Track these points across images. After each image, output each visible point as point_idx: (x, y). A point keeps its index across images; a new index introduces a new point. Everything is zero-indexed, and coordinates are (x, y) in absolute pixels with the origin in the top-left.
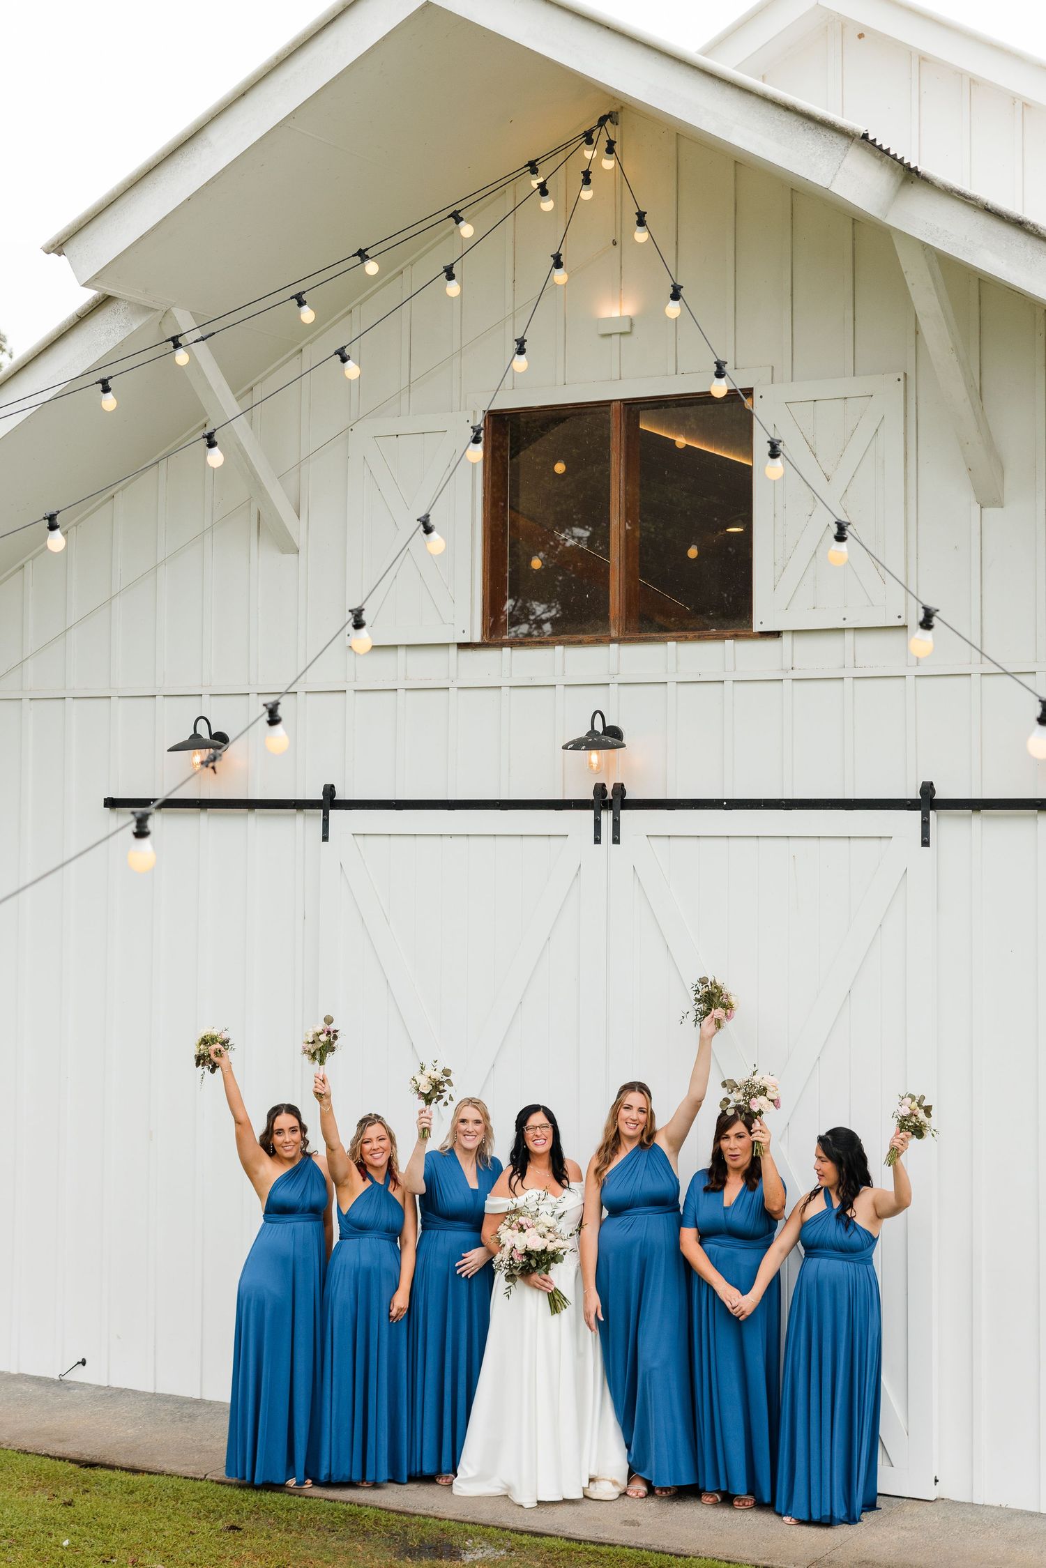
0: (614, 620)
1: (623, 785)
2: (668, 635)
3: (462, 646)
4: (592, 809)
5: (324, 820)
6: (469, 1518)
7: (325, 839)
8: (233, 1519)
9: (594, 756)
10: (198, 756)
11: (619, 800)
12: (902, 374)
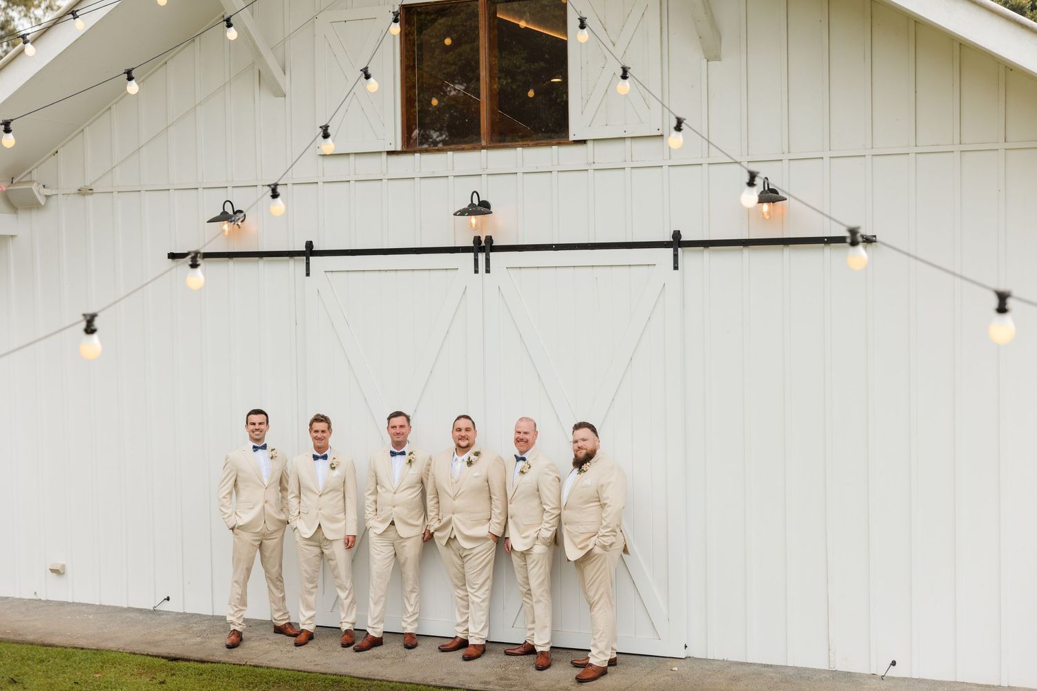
0: (484, 135)
1: (491, 237)
2: (517, 144)
3: (390, 153)
4: (473, 252)
5: (307, 263)
7: (308, 274)
9: (473, 219)
10: (226, 226)
11: (489, 246)
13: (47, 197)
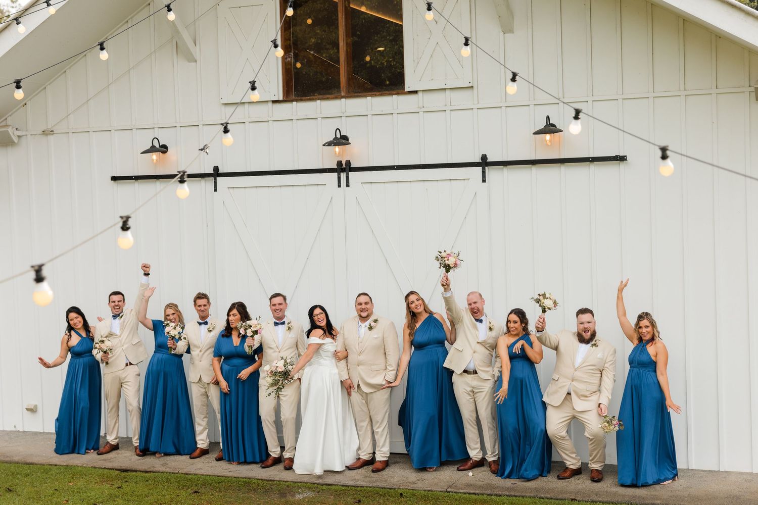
0: (343, 88)
1: (349, 161)
2: (367, 94)
3: (274, 102)
4: (336, 172)
5: (214, 182)
6: (298, 480)
7: (215, 190)
8: (195, 488)
9: (337, 149)
10: (154, 156)
11: (348, 167)
13: (19, 137)
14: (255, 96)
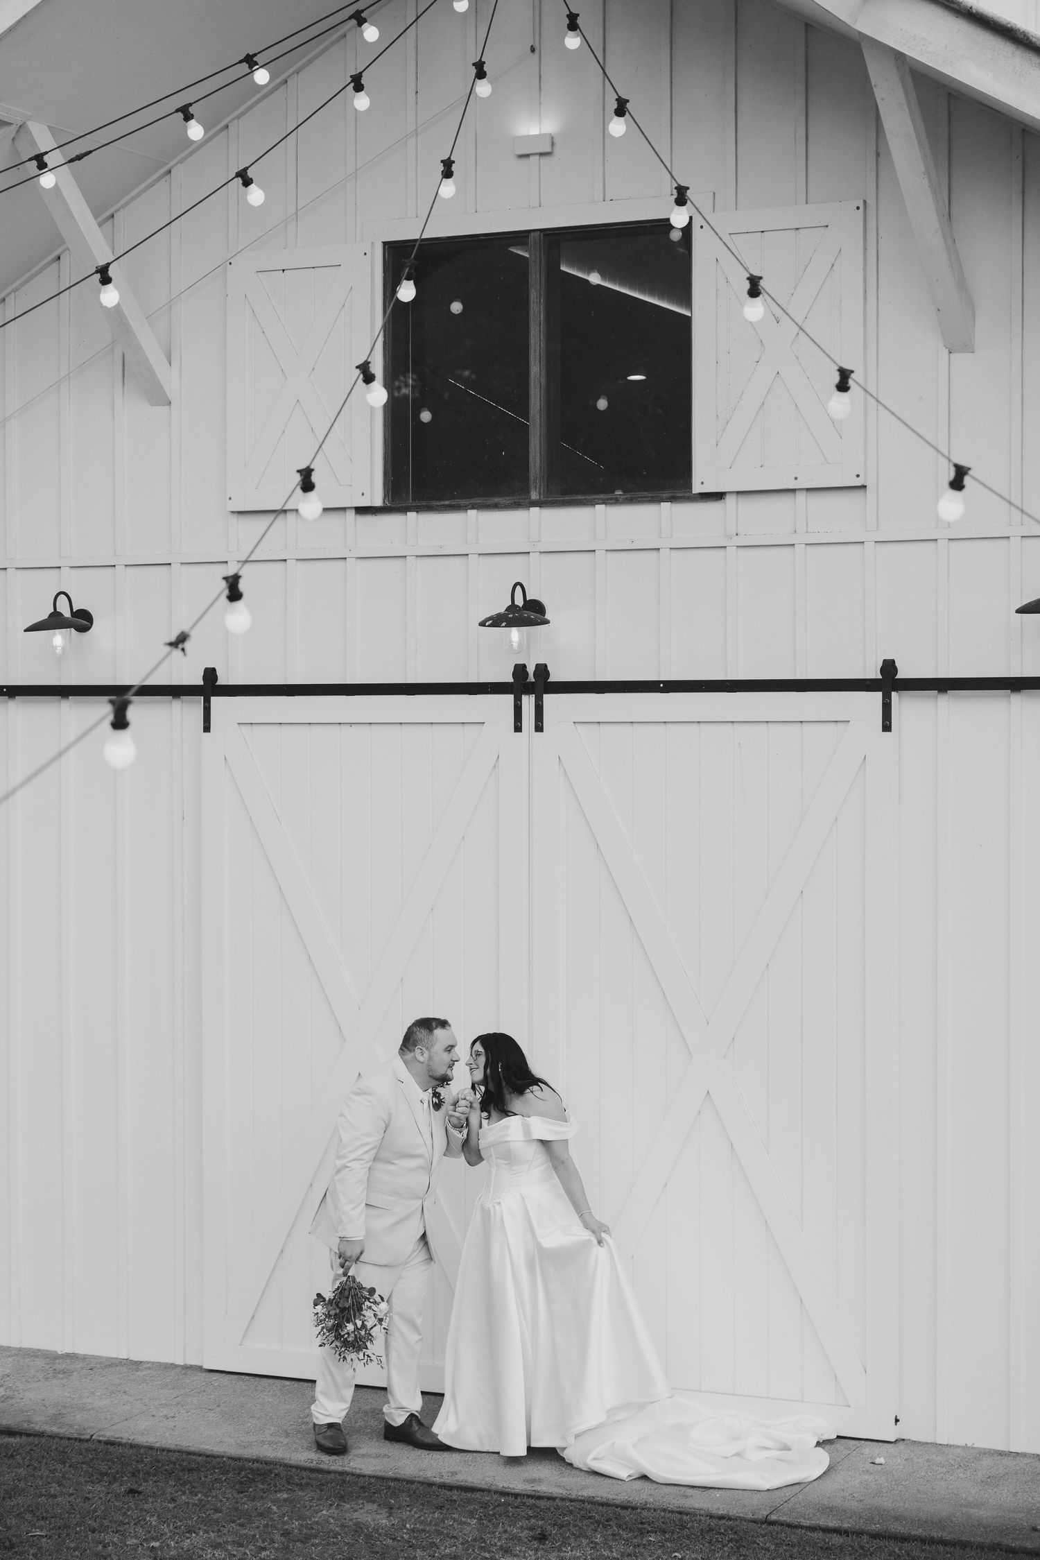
0: (535, 481)
1: (546, 666)
2: (596, 497)
3: (361, 510)
4: (511, 693)
5: (205, 707)
6: (390, 1474)
7: (207, 729)
8: (130, 1481)
9: (515, 634)
10: (58, 638)
11: (541, 682)
12: (862, 201)
14: (310, 506)
